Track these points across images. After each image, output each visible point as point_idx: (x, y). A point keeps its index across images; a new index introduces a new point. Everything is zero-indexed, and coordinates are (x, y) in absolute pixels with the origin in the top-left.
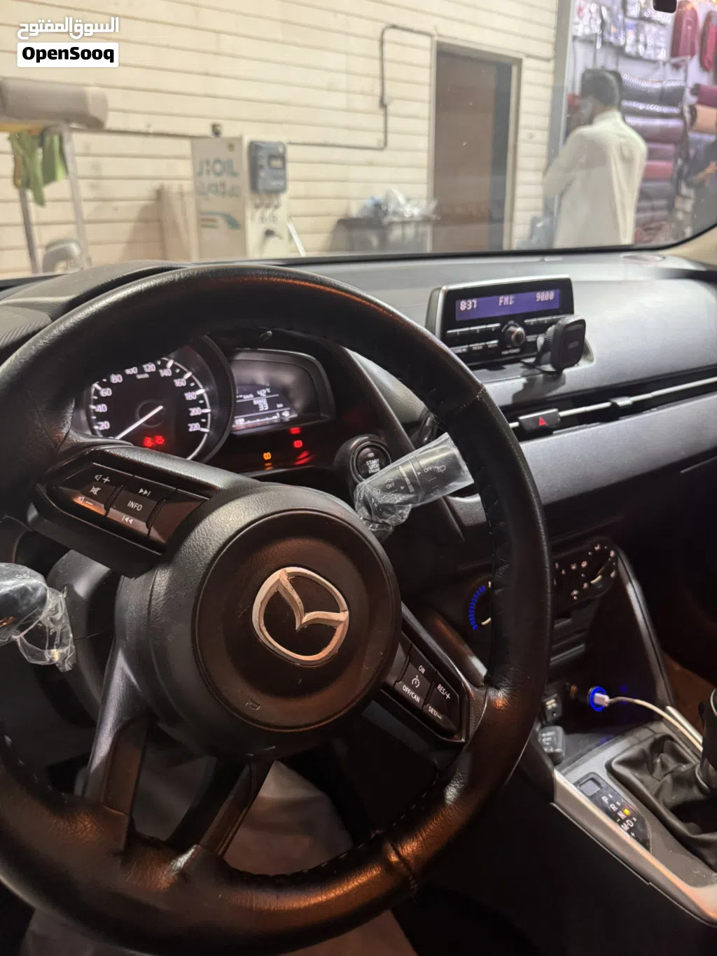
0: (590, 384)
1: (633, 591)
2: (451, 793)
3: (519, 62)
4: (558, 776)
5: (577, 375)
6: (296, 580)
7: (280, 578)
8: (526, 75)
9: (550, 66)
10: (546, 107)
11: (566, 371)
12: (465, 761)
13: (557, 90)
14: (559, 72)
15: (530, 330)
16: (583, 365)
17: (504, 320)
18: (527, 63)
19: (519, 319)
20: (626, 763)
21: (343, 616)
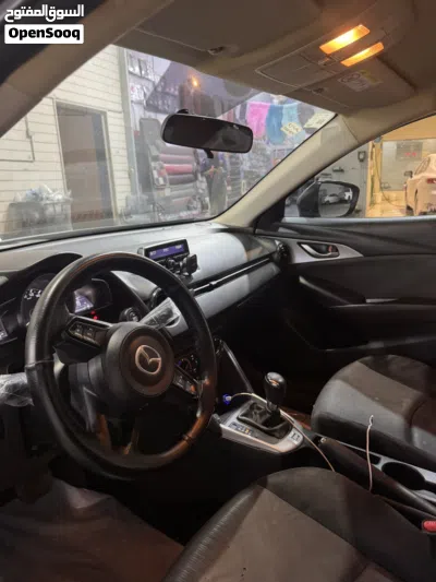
0: (202, 278)
1: (231, 355)
2: (198, 415)
3: (105, 113)
4: (222, 426)
5: (197, 275)
6: (145, 349)
7: (140, 349)
8: (110, 121)
9: (122, 115)
10: (123, 137)
11: (193, 274)
12: (200, 404)
13: (128, 129)
14: (127, 118)
15: (177, 260)
16: (198, 271)
17: (166, 257)
18: (109, 114)
19: (172, 256)
20: (243, 415)
21: (160, 359)
